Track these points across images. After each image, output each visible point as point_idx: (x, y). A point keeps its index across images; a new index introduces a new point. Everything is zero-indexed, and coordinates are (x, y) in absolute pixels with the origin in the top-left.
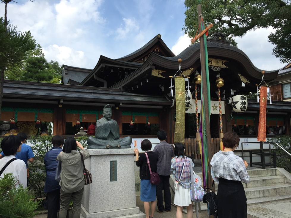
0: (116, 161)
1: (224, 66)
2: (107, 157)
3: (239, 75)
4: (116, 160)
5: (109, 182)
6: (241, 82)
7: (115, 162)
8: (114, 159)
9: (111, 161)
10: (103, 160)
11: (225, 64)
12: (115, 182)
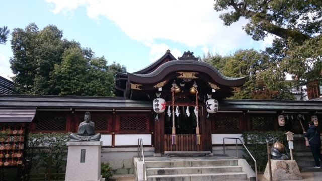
0: (85, 150)
1: (194, 77)
2: (79, 147)
3: (210, 83)
5: (80, 163)
6: (211, 89)
8: (84, 148)
9: (82, 150)
10: (76, 149)
11: (195, 75)
12: (84, 163)
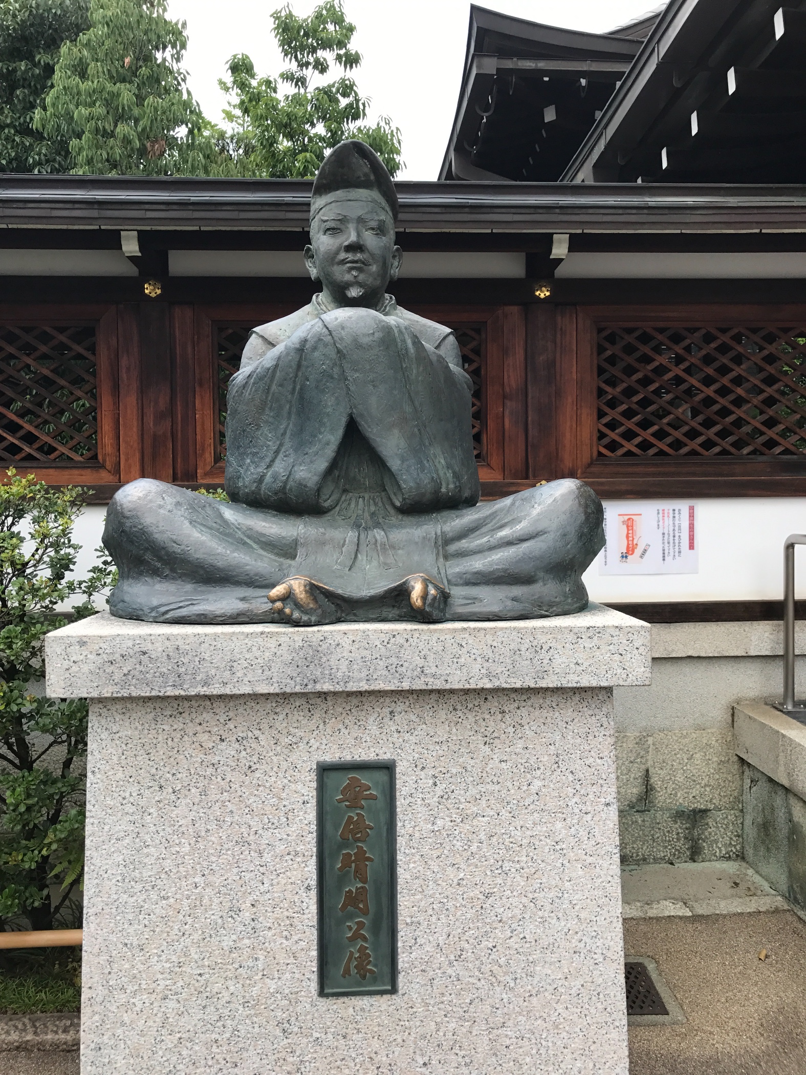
0: (388, 768)
2: (280, 723)
4: (385, 755)
5: (305, 1005)
7: (382, 776)
8: (358, 742)
9: (325, 771)
10: (229, 750)
12: (383, 1002)
